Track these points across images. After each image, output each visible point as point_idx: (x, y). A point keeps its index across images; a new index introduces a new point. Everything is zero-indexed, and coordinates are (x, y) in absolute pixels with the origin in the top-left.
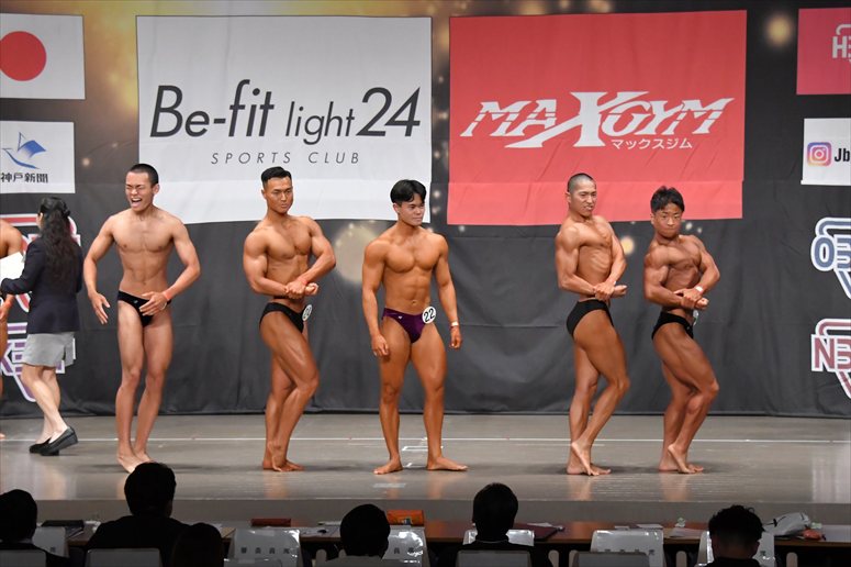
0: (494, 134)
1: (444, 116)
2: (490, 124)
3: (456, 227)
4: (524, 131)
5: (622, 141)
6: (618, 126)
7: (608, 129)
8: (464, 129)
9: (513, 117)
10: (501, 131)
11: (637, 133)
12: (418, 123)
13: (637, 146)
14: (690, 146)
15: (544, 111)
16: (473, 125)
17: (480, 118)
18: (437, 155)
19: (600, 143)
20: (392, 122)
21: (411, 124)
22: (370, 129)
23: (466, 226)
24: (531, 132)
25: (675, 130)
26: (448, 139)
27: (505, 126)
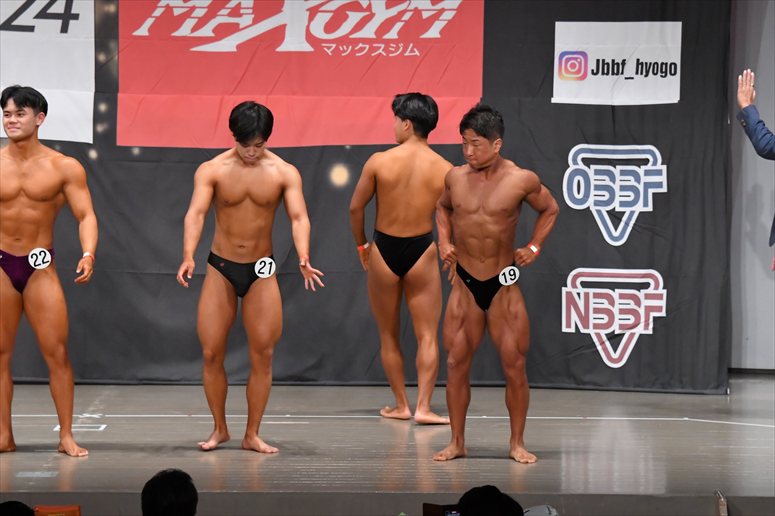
0: (176, 34)
1: (112, 8)
2: (171, 20)
3: (127, 149)
4: (214, 31)
5: (334, 46)
6: (330, 27)
7: (318, 30)
8: (138, 26)
9: (200, 13)
10: (185, 30)
11: (352, 36)
12: (76, 17)
13: (353, 52)
14: (417, 53)
15: (238, 6)
16: (149, 22)
17: (158, 12)
18: (102, 58)
19: (308, 48)
20: (43, 14)
21: (67, 17)
22: (15, 23)
23: (143, 149)
24: (223, 31)
25: (399, 33)
26: (116, 38)
27: (190, 23)
